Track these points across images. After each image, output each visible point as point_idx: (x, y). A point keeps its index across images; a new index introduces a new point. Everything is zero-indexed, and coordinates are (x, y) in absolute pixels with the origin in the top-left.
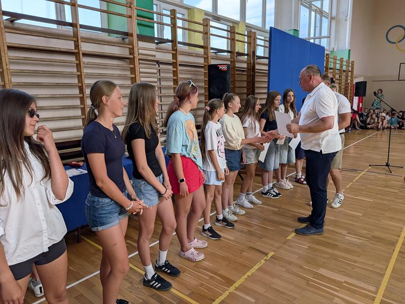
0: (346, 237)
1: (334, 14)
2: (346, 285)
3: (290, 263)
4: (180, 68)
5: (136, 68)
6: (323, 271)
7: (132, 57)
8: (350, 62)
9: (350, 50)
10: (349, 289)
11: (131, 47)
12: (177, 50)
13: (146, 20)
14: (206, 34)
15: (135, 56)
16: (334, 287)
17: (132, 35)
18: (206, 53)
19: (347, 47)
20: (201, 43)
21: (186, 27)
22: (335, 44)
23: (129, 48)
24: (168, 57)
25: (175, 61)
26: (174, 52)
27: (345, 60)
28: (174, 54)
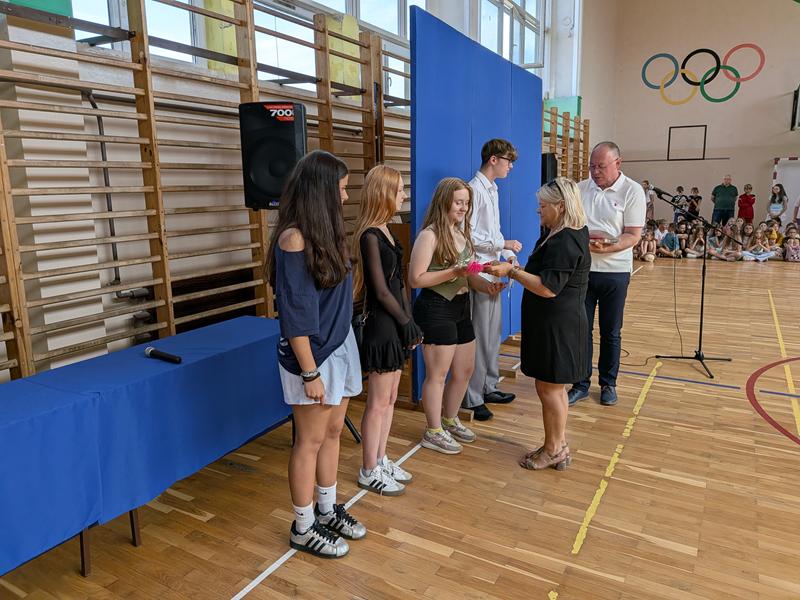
4: (157, 114)
8: (582, 121)
9: (580, 98)
12: (145, 59)
19: (575, 92)
20: (232, 50)
24: (124, 81)
25: (141, 92)
26: (139, 67)
27: (572, 117)
28: (139, 71)
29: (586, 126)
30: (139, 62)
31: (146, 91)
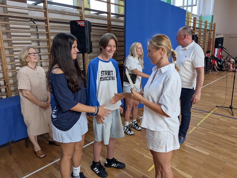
4: (50, 24)
9: (213, 16)
12: (46, 8)
19: (211, 14)
22: (203, 12)
25: (46, 18)
28: (45, 12)
29: (215, 25)
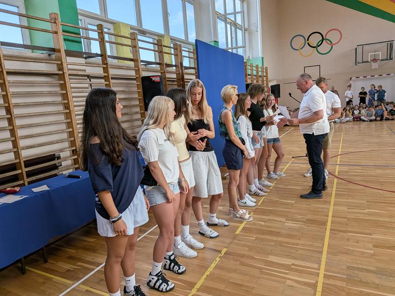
0: (286, 224)
1: (246, 26)
2: (294, 267)
3: (243, 256)
4: (112, 81)
5: (67, 83)
6: (272, 258)
7: (61, 72)
8: (264, 68)
9: (263, 58)
10: (297, 271)
11: (59, 62)
12: (107, 63)
13: (73, 35)
14: (135, 48)
15: (65, 71)
16: (284, 271)
17: (59, 51)
18: (137, 66)
19: (260, 55)
20: (131, 56)
21: (114, 40)
22: (250, 53)
23: (58, 64)
24: (100, 71)
25: (106, 75)
26: (105, 66)
27: (260, 66)
28: (105, 67)
29: (266, 70)
30: (105, 64)
31: (108, 74)
